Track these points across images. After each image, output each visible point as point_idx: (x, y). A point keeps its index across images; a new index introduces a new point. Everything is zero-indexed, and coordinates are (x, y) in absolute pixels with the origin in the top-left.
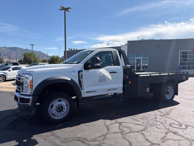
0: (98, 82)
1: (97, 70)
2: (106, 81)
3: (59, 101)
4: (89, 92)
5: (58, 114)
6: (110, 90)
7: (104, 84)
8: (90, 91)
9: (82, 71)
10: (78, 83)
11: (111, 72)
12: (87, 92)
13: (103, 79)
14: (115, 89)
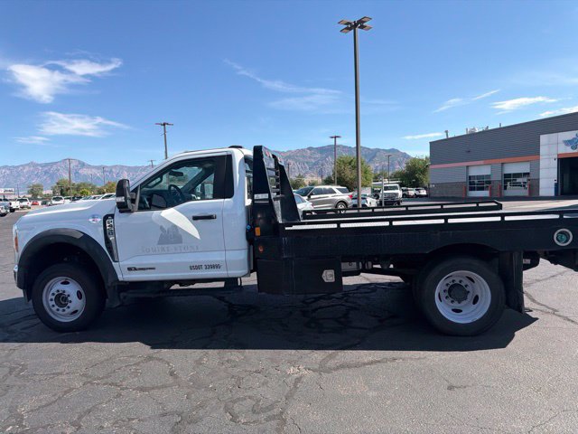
0: (159, 244)
1: (155, 213)
2: (181, 242)
3: (62, 283)
4: (135, 269)
5: (58, 310)
6: (198, 267)
7: (176, 249)
8: (137, 267)
9: (112, 216)
10: (103, 244)
11: (195, 218)
12: (130, 269)
13: (172, 236)
14: (217, 266)
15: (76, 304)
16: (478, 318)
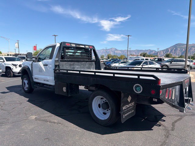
0: (39, 72)
1: (39, 63)
2: (42, 72)
6: (45, 80)
7: (41, 74)
8: (36, 78)
9: (33, 63)
10: (31, 71)
11: (44, 65)
14: (48, 81)
15: (27, 86)
16: (106, 119)
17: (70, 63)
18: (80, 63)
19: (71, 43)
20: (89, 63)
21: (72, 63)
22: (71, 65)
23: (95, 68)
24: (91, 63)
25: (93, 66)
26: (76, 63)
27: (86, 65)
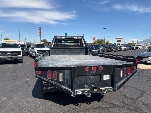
17: (61, 49)
18: (70, 50)
19: (61, 36)
20: (79, 49)
21: (63, 49)
22: (62, 51)
23: (85, 53)
24: (81, 49)
25: (83, 52)
26: (67, 49)
27: (76, 51)
